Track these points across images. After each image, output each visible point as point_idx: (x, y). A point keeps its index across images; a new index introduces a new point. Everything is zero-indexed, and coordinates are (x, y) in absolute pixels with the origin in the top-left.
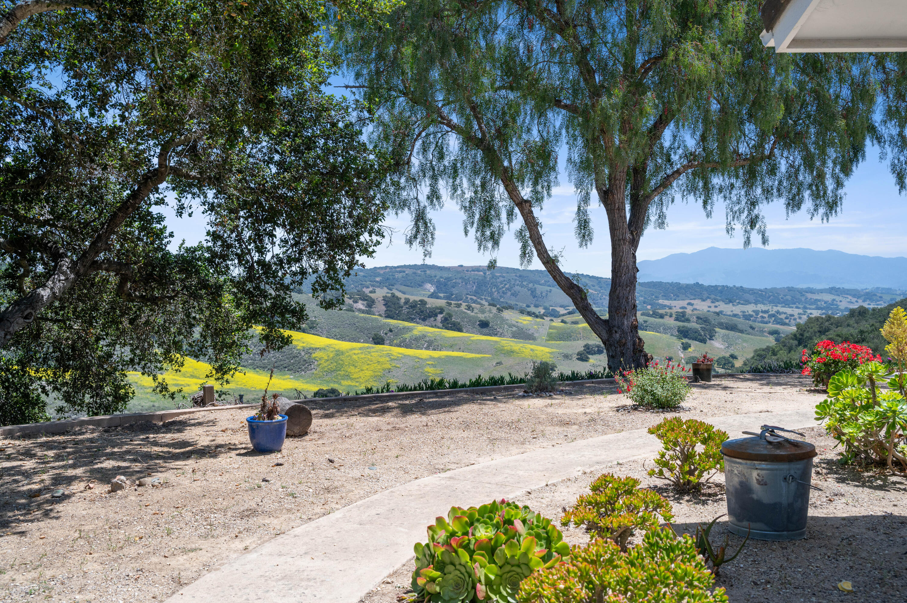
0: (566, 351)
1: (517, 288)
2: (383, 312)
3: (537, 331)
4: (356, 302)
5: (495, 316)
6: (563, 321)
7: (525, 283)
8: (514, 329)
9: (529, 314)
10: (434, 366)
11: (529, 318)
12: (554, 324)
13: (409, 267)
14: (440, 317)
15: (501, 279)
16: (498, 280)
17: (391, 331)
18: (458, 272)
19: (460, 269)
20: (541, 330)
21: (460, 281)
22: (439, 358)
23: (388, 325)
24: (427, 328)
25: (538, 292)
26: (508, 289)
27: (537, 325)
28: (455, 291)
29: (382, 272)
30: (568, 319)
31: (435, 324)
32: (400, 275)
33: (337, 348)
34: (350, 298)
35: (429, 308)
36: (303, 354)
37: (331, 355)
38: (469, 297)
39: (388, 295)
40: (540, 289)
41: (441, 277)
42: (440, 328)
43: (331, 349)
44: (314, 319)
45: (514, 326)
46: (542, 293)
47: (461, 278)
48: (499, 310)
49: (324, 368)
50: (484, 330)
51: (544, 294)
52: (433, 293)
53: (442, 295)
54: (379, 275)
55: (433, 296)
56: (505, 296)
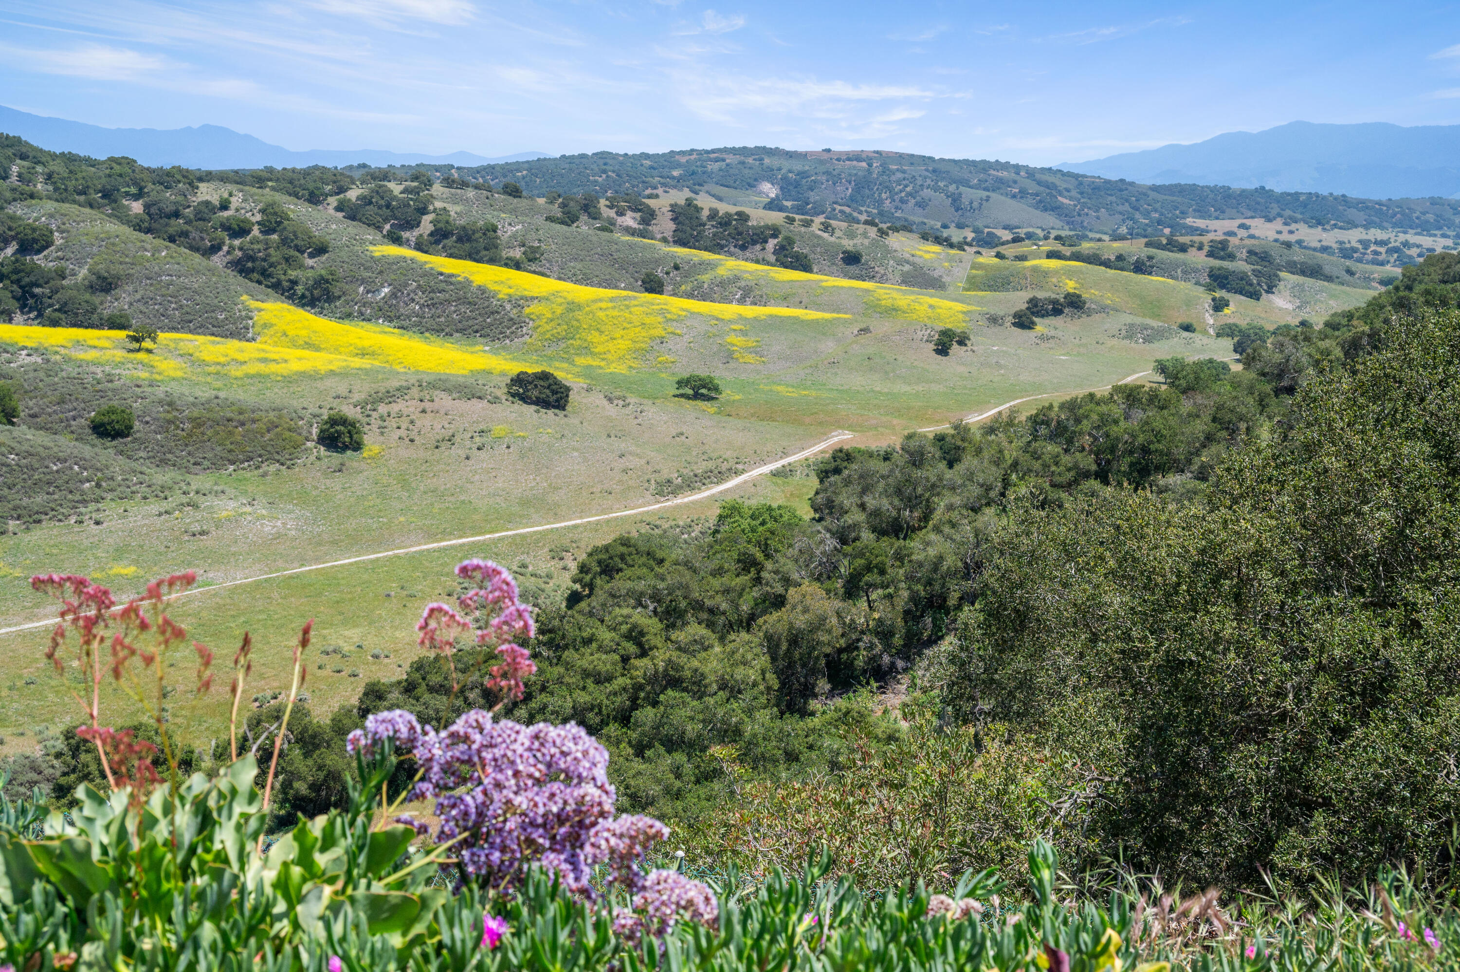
0: (993, 310)
1: (927, 193)
2: (669, 234)
3: (949, 272)
4: (621, 213)
5: (874, 244)
6: (999, 256)
7: (941, 184)
8: (907, 268)
9: (938, 240)
10: (743, 333)
11: (937, 248)
12: (981, 260)
13: (734, 151)
14: (772, 243)
15: (899, 175)
16: (893, 178)
17: (676, 268)
18: (822, 162)
19: (826, 156)
20: (955, 270)
21: (824, 178)
22: (755, 319)
23: (673, 257)
24: (743, 263)
25: (965, 201)
26: (910, 194)
27: (949, 261)
28: (813, 196)
29: (683, 160)
30: (1010, 251)
31: (760, 257)
32: (716, 166)
33: (570, 297)
34: (611, 207)
35: (753, 227)
36: (508, 307)
37: (559, 311)
38: (838, 208)
39: (682, 202)
40: (968, 194)
41: (790, 171)
42: (768, 264)
43: (559, 300)
44: (536, 244)
45: (908, 262)
46: (971, 203)
47: (827, 173)
48: (882, 233)
49: (544, 333)
50: (852, 268)
51: (975, 205)
52: (772, 200)
53: (788, 204)
54: (678, 165)
55: (772, 206)
56: (904, 206)
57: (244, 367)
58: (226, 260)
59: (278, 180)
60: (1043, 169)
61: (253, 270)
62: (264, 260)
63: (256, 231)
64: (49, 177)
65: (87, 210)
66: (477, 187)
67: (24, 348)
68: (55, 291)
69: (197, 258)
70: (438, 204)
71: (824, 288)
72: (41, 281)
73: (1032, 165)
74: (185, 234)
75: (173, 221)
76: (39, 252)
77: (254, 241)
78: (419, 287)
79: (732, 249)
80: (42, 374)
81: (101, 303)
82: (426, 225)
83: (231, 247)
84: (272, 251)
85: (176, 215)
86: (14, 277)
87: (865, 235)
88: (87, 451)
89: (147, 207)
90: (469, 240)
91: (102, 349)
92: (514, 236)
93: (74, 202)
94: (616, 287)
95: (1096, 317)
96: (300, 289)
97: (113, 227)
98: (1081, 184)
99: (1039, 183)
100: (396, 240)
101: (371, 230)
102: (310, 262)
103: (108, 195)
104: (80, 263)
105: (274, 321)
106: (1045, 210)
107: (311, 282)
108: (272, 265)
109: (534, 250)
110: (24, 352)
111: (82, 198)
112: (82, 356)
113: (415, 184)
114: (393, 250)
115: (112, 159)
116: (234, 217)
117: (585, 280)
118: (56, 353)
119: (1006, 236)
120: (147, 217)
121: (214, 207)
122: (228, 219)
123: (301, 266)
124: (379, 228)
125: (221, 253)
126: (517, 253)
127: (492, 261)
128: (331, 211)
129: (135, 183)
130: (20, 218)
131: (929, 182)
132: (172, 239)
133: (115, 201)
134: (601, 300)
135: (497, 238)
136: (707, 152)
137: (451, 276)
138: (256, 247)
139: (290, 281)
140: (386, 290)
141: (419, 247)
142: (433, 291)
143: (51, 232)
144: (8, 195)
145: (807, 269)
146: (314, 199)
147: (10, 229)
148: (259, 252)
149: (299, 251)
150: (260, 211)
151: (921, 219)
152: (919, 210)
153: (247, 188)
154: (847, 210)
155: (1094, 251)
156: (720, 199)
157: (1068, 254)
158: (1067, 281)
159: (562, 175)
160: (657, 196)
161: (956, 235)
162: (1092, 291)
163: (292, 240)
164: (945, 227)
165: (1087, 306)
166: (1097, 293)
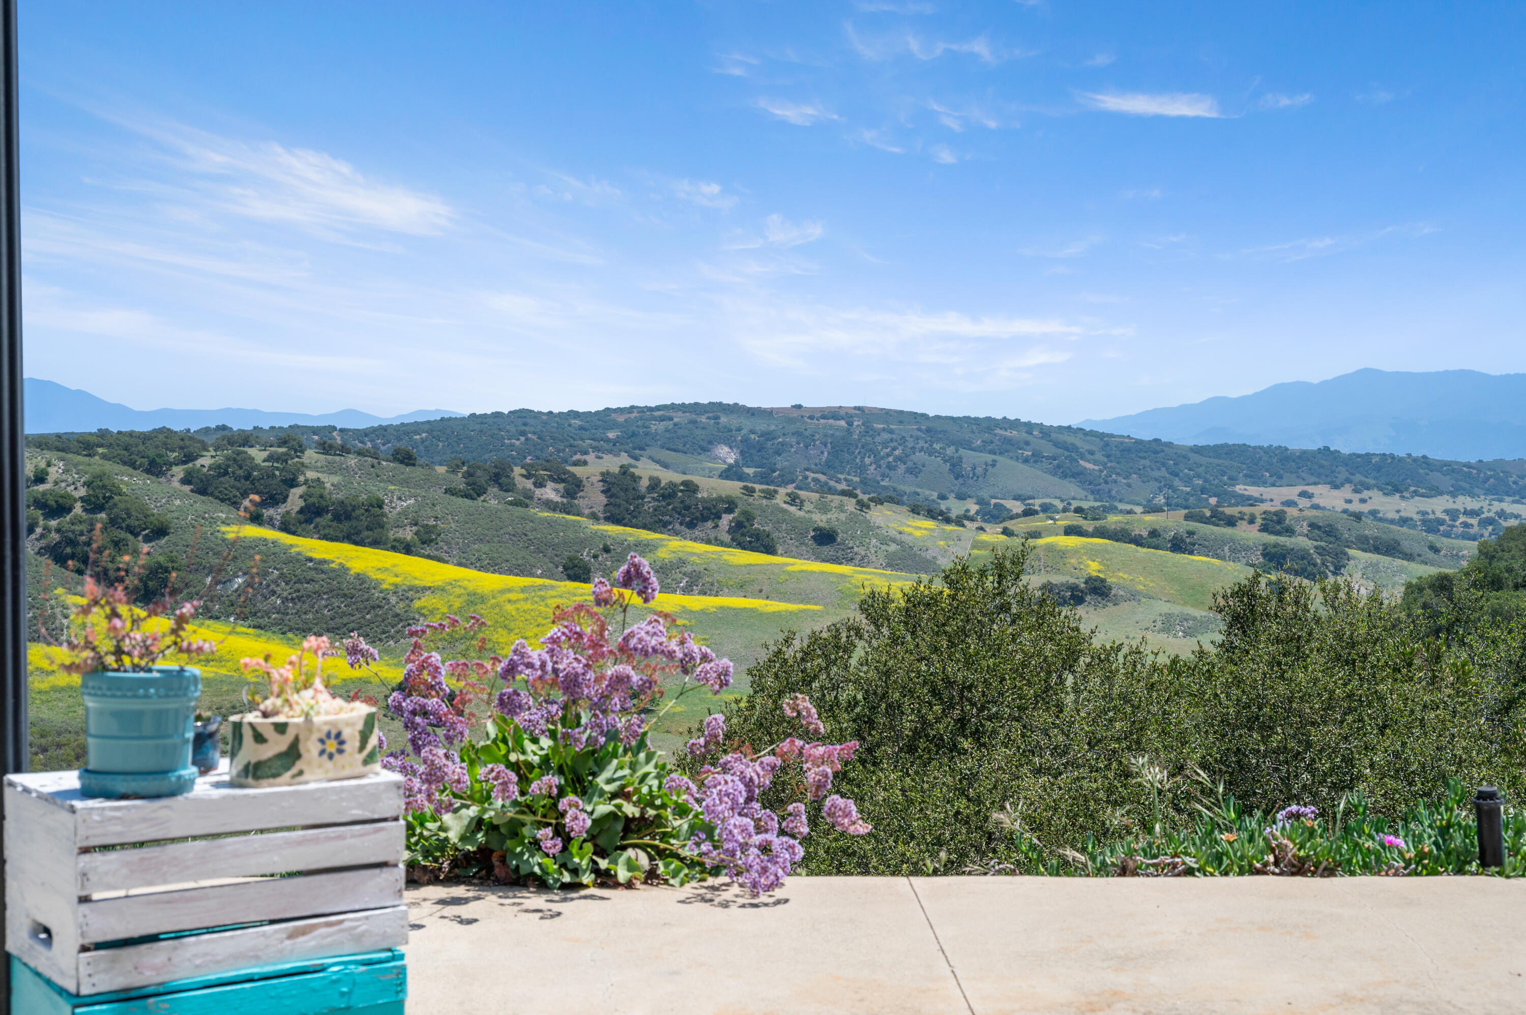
1: (920, 457)
2: (599, 509)
3: (945, 552)
4: (540, 484)
5: (852, 518)
6: (1006, 532)
7: (937, 446)
8: (893, 547)
9: (932, 514)
10: (688, 628)
11: (930, 524)
12: (984, 537)
13: (683, 408)
14: (726, 520)
15: (886, 436)
16: (878, 439)
17: (606, 550)
18: (791, 421)
19: (796, 414)
20: (953, 550)
21: (794, 440)
22: (703, 612)
23: (603, 536)
24: (690, 543)
25: (967, 466)
26: (899, 459)
27: (945, 539)
28: (781, 462)
29: (621, 419)
30: (1020, 526)
31: (712, 536)
32: (660, 427)
33: (471, 587)
34: (527, 477)
35: (703, 500)
36: (393, 600)
37: (457, 604)
38: (811, 475)
39: (616, 470)
40: (970, 458)
41: (752, 432)
42: (722, 544)
43: (458, 591)
44: (432, 522)
45: (894, 541)
46: (974, 468)
47: (797, 433)
48: (862, 505)
50: (826, 550)
51: (979, 471)
52: (731, 467)
53: (750, 471)
54: (614, 425)
55: (730, 473)
56: (892, 473)
57: (51, 678)
58: (39, 545)
59: (110, 446)
60: (1060, 427)
61: (72, 557)
62: (87, 544)
63: (78, 509)
66: (360, 453)
70: (311, 475)
71: (789, 574)
73: (1047, 423)
77: (78, 521)
78: (282, 575)
79: (677, 526)
82: (295, 500)
83: (47, 529)
84: (97, 533)
87: (841, 508)
90: (348, 517)
92: (405, 513)
94: (532, 575)
95: (1125, 606)
98: (1107, 444)
99: (1056, 444)
100: (256, 519)
101: (225, 507)
102: (145, 548)
106: (1065, 476)
107: (147, 572)
108: (97, 551)
109: (428, 529)
113: (283, 450)
114: (252, 531)
116: (51, 492)
117: (493, 566)
119: (1017, 507)
122: (44, 494)
123: (134, 552)
124: (236, 505)
125: (34, 537)
126: (408, 534)
127: (376, 544)
128: (176, 484)
131: (922, 443)
134: (510, 590)
135: (384, 515)
136: (651, 409)
137: (324, 562)
138: (77, 528)
139: (119, 569)
140: (240, 580)
141: (285, 528)
142: (299, 581)
145: (769, 550)
146: (155, 468)
148: (82, 534)
149: (132, 533)
150: (85, 484)
151: (913, 489)
152: (911, 478)
153: (70, 456)
154: (822, 478)
155: (1123, 526)
156: (666, 466)
157: (1091, 529)
158: (1090, 562)
159: (470, 439)
160: (585, 463)
161: (956, 508)
162: (1121, 574)
163: (124, 520)
164: (943, 497)
165: (1113, 592)
166: (1126, 576)
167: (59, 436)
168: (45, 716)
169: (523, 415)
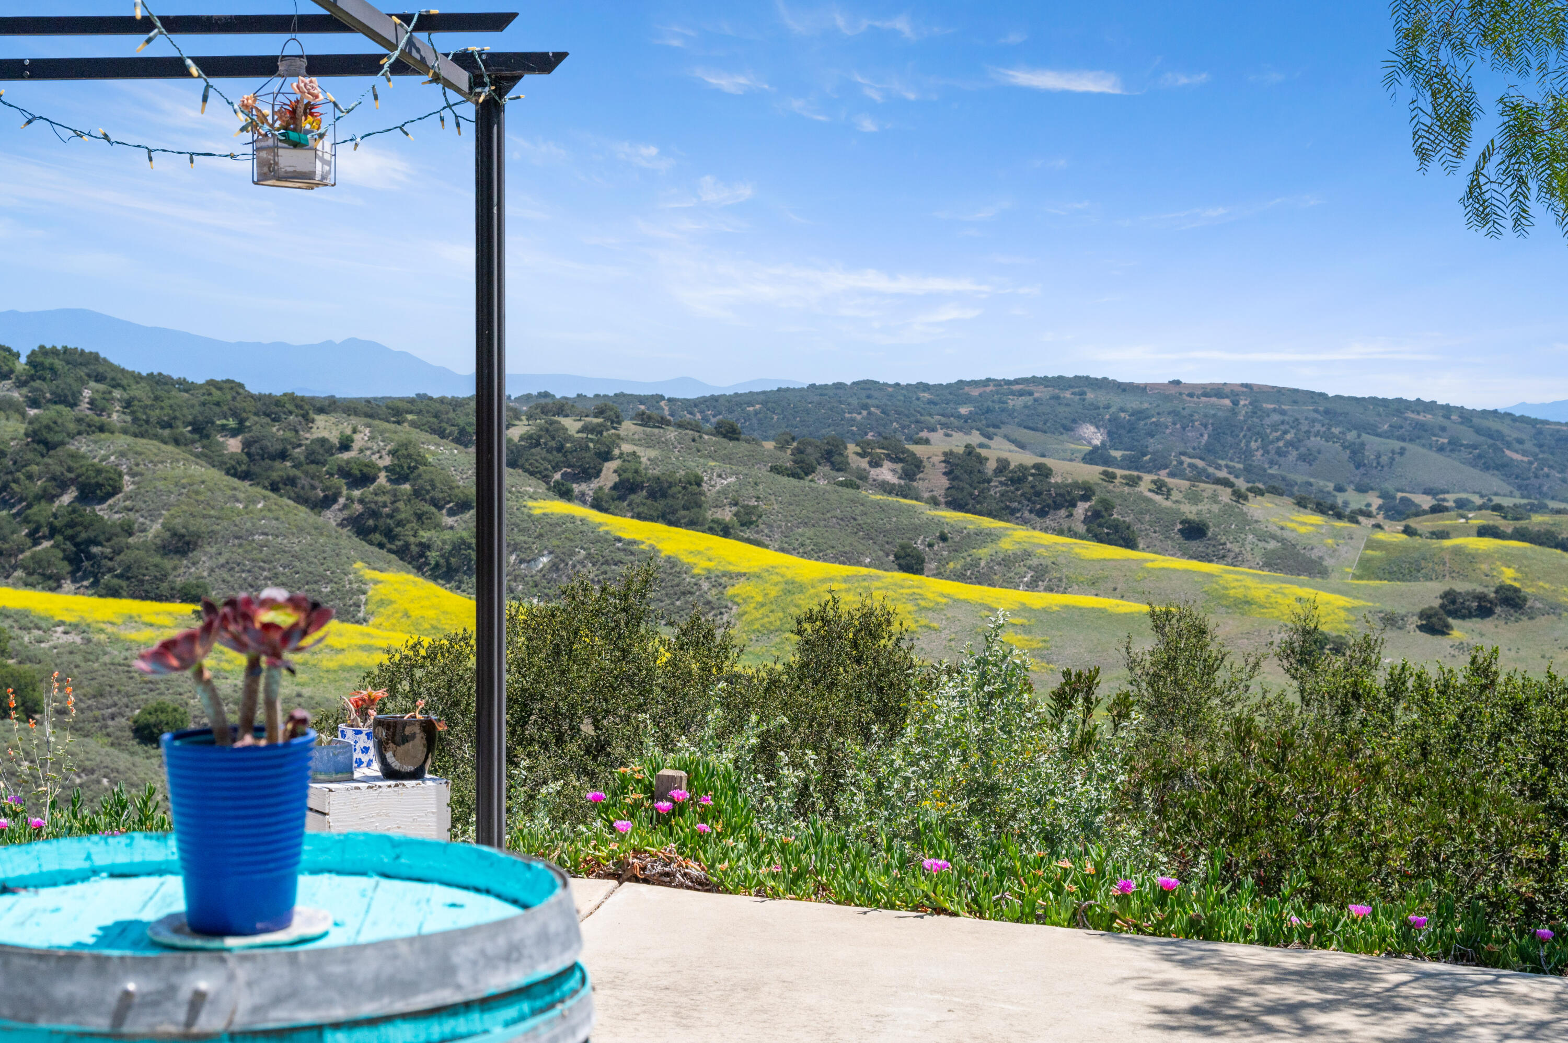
0: (1389, 607)
1: (1315, 442)
2: (939, 493)
3: (1333, 552)
4: (876, 464)
5: (1227, 511)
6: (1408, 531)
7: (1336, 430)
8: (1272, 545)
9: (1321, 508)
10: (1026, 629)
11: (1317, 519)
12: (1380, 536)
13: (1045, 381)
14: (1081, 508)
15: (1276, 417)
16: (1267, 421)
17: (943, 538)
18: (1167, 398)
19: (1173, 390)
20: (1343, 550)
21: (1170, 419)
22: (1045, 611)
23: (939, 523)
24: (1037, 533)
25: (1370, 455)
26: (1290, 444)
27: (1335, 537)
28: (1153, 445)
29: (975, 392)
30: (1424, 524)
31: (1065, 527)
32: (1019, 402)
33: (789, 574)
34: (862, 455)
35: (1057, 485)
36: (705, 586)
37: (774, 592)
38: (1187, 460)
39: (961, 450)
40: (1374, 444)
41: (1122, 410)
42: (1075, 535)
43: (776, 578)
44: (753, 503)
45: (1274, 537)
46: (1378, 456)
47: (1174, 413)
48: (1239, 496)
49: (751, 623)
50: (1196, 545)
51: (1384, 459)
52: (1096, 448)
53: (1117, 454)
54: (968, 400)
55: (1094, 456)
56: (1282, 460)
57: (340, 657)
58: (341, 516)
59: (419, 413)
60: (1484, 412)
61: (375, 529)
62: (391, 516)
63: (382, 479)
64: (128, 404)
65: (170, 448)
66: (683, 425)
67: (61, 623)
68: (119, 552)
69: (303, 512)
70: (626, 448)
71: (1149, 571)
72: (101, 538)
73: (1469, 406)
74: (291, 481)
75: (277, 464)
76: (102, 500)
77: (380, 492)
78: (589, 556)
79: (1027, 514)
80: (78, 658)
81: (175, 568)
82: (609, 475)
83: (350, 499)
84: (400, 505)
85: (283, 455)
86: (69, 532)
87: (1214, 498)
88: (122, 760)
89: (247, 444)
90: (664, 495)
91: (160, 627)
92: (724, 492)
93: (155, 437)
94: (859, 563)
95: (1542, 621)
96: (433, 556)
97: (200, 470)
98: (1540, 432)
99: (1478, 431)
100: (565, 494)
101: (533, 481)
102: (450, 521)
103: (201, 429)
104: (152, 515)
105: (394, 596)
106: (1487, 468)
107: (448, 547)
108: (400, 523)
109: (749, 510)
110: (60, 629)
111: (166, 432)
112: (134, 635)
113: (600, 420)
114: (559, 507)
115: (211, 383)
116: (355, 460)
117: (817, 552)
118: (102, 631)
119: (1426, 502)
120: (245, 458)
121: (331, 447)
122: (348, 462)
123: (437, 526)
124: (545, 478)
125: (336, 507)
126: (727, 515)
127: (692, 524)
129: (235, 414)
130: (83, 457)
131: (1318, 427)
132: (274, 488)
133: (208, 437)
134: (831, 580)
135: (702, 493)
136: (1008, 383)
137: (634, 542)
138: (381, 499)
139: (421, 544)
140: (545, 560)
141: (598, 505)
142: (606, 563)
143: (120, 475)
144: (72, 427)
145: (1130, 544)
146: (465, 437)
147: (70, 470)
148: (385, 506)
149: (436, 506)
150: (390, 452)
151: (1306, 478)
152: (1303, 466)
153: (376, 422)
154: (1200, 463)
155: (1549, 527)
156: (1022, 446)
157: (1509, 530)
158: (1504, 569)
159: (808, 411)
160: (927, 442)
161: (1353, 500)
162: (1541, 584)
163: (428, 492)
164: (1340, 489)
165: (1529, 604)
166: (1547, 586)
167: (368, 401)
168: (331, 697)
169: (867, 387)
